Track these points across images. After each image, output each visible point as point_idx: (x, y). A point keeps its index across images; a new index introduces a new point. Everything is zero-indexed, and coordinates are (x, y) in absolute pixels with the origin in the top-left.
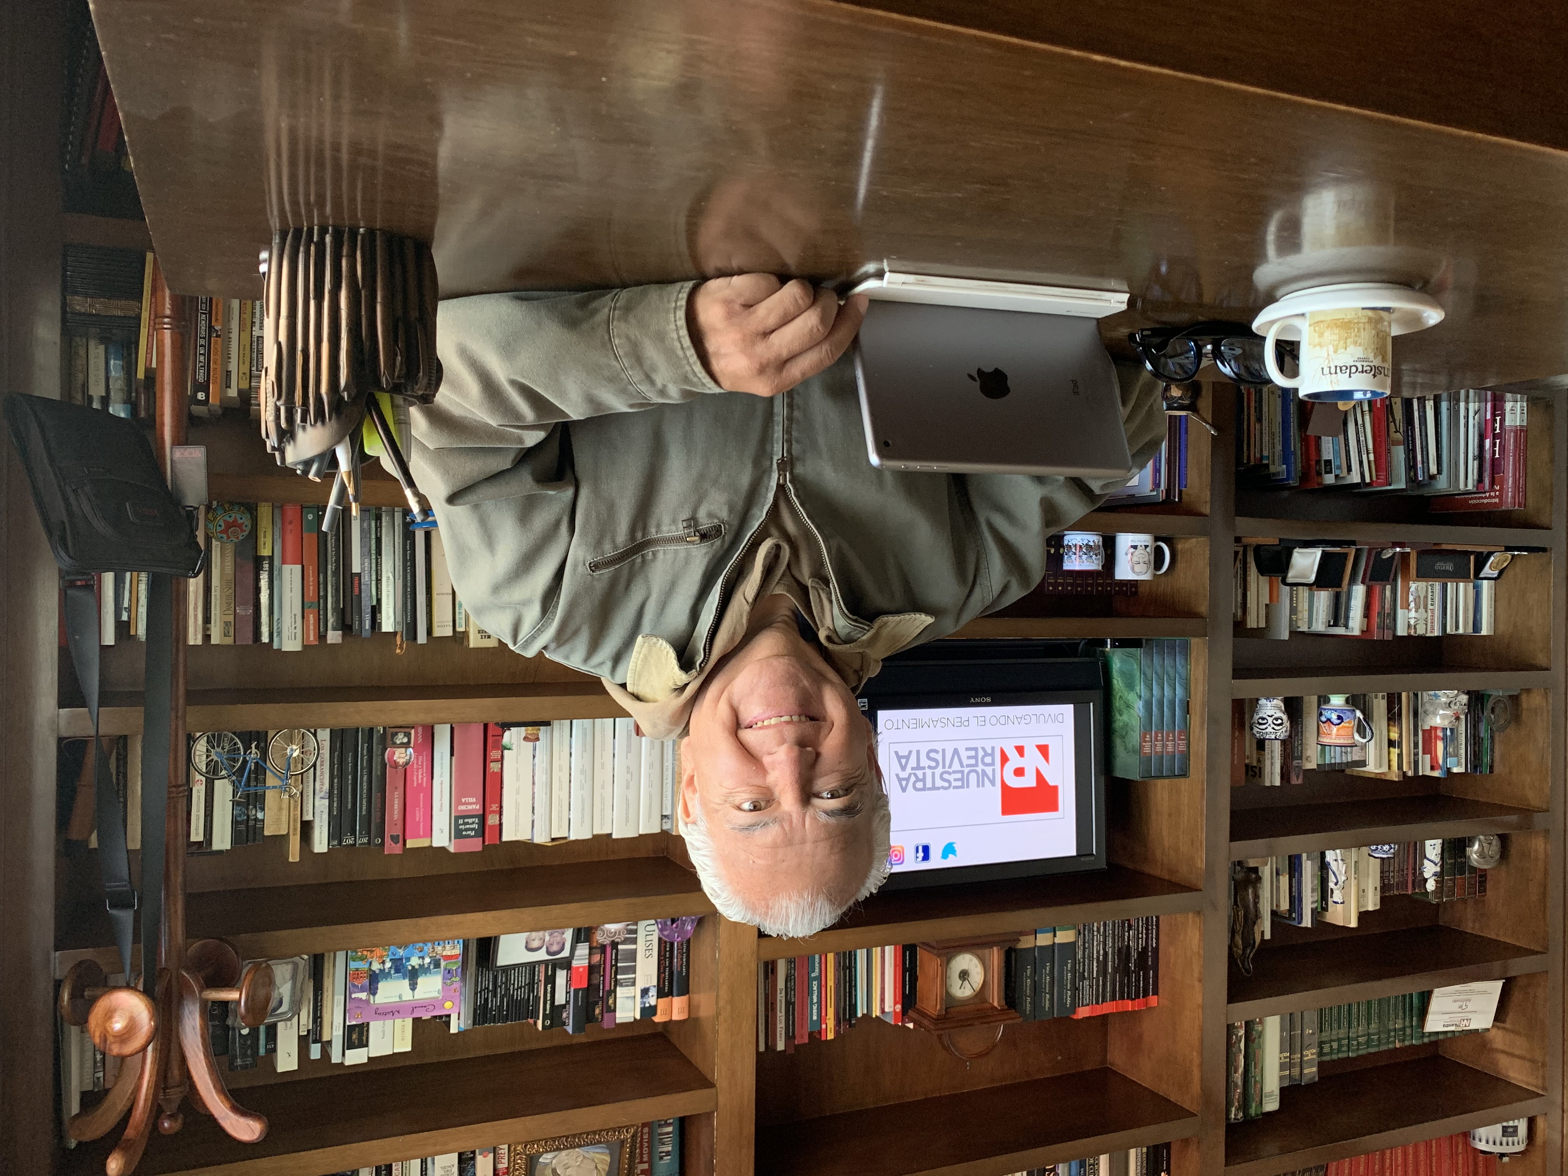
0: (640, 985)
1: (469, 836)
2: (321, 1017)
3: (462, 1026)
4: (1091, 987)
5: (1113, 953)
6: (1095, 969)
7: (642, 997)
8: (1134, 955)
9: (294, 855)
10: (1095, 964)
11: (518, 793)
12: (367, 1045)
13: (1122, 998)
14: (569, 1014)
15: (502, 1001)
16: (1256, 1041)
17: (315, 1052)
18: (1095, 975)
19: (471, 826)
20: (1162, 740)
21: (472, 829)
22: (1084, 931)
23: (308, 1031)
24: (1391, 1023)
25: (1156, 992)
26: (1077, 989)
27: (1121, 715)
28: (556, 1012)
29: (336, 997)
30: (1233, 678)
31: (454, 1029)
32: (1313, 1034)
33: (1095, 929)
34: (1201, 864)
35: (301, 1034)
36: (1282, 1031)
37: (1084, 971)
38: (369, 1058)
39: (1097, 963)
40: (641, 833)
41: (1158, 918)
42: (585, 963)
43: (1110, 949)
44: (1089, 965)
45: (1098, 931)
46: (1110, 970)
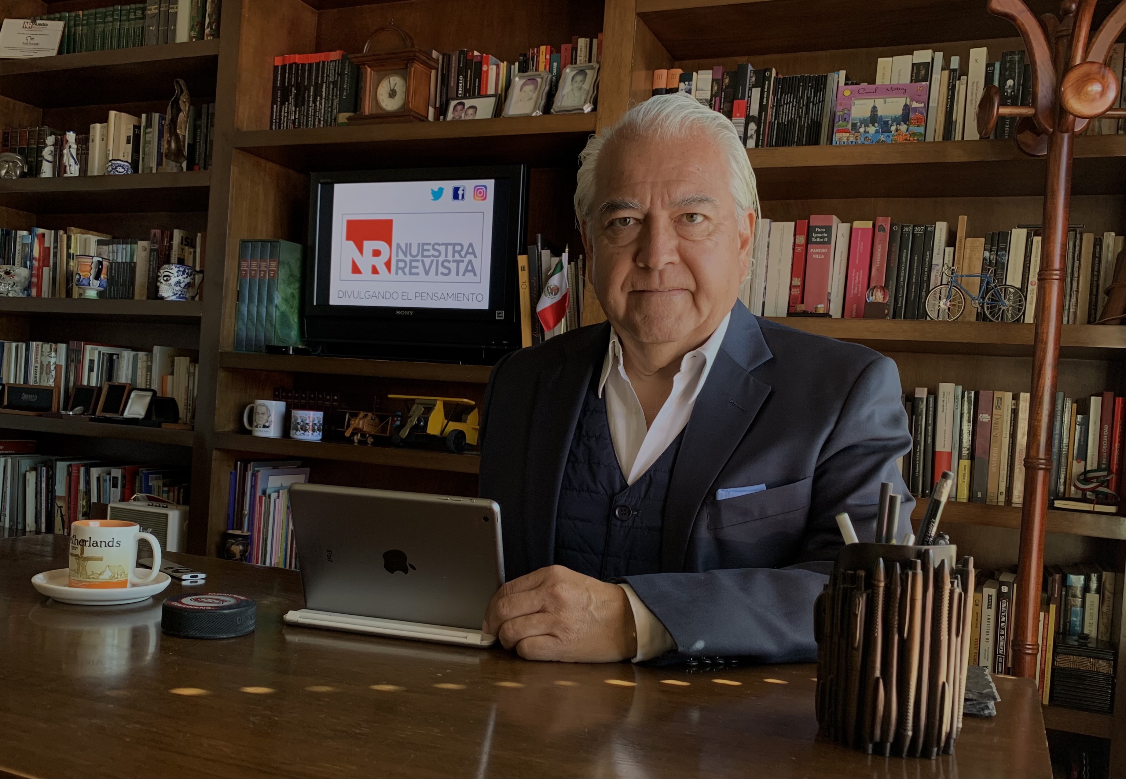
1: (821, 227)
2: (948, 89)
3: (836, 75)
4: (328, 76)
5: (309, 100)
6: (324, 90)
7: (691, 90)
8: (291, 99)
9: (963, 220)
10: (324, 94)
11: (780, 260)
12: (913, 65)
13: (303, 65)
14: (750, 80)
15: (803, 93)
16: (196, 23)
17: (955, 62)
18: (324, 85)
19: (818, 235)
20: (260, 271)
21: (818, 233)
22: (331, 122)
23: (959, 79)
24: (85, 31)
25: (276, 68)
26: (338, 74)
27: (292, 293)
28: (760, 83)
29: (936, 105)
30: (200, 317)
31: (843, 73)
32: (149, 26)
33: (322, 123)
34: (234, 171)
35: (965, 77)
36: (175, 31)
37: (333, 89)
38: (912, 54)
39: (322, 95)
41: (271, 128)
43: (311, 105)
44: (329, 93)
45: (320, 120)
46: (312, 88)
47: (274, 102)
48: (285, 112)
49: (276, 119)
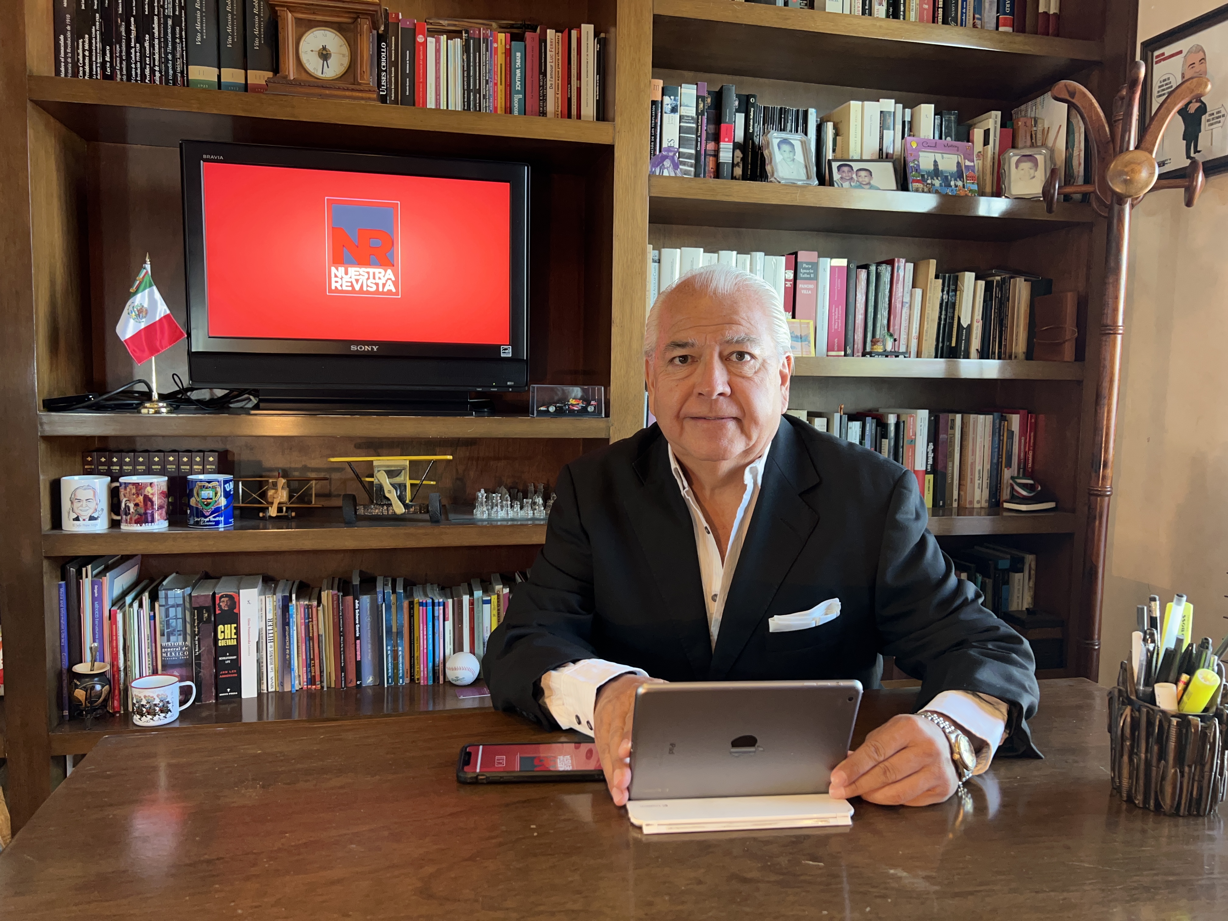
0: (677, 116)
1: (807, 263)
4: (163, 7)
5: (128, 40)
6: (156, 26)
7: (677, 106)
8: (96, 30)
9: (933, 264)
10: (156, 31)
12: (881, 112)
14: (734, 104)
17: (908, 114)
18: (156, 18)
19: (805, 271)
21: (805, 268)
22: (175, 75)
28: (744, 108)
33: (158, 74)
34: (31, 135)
37: (173, 27)
38: (879, 101)
39: (154, 33)
40: (678, 250)
42: (722, 145)
43: (133, 45)
44: (166, 33)
45: (152, 72)
46: (132, 19)
47: (58, 29)
48: (84, 50)
49: (66, 58)
